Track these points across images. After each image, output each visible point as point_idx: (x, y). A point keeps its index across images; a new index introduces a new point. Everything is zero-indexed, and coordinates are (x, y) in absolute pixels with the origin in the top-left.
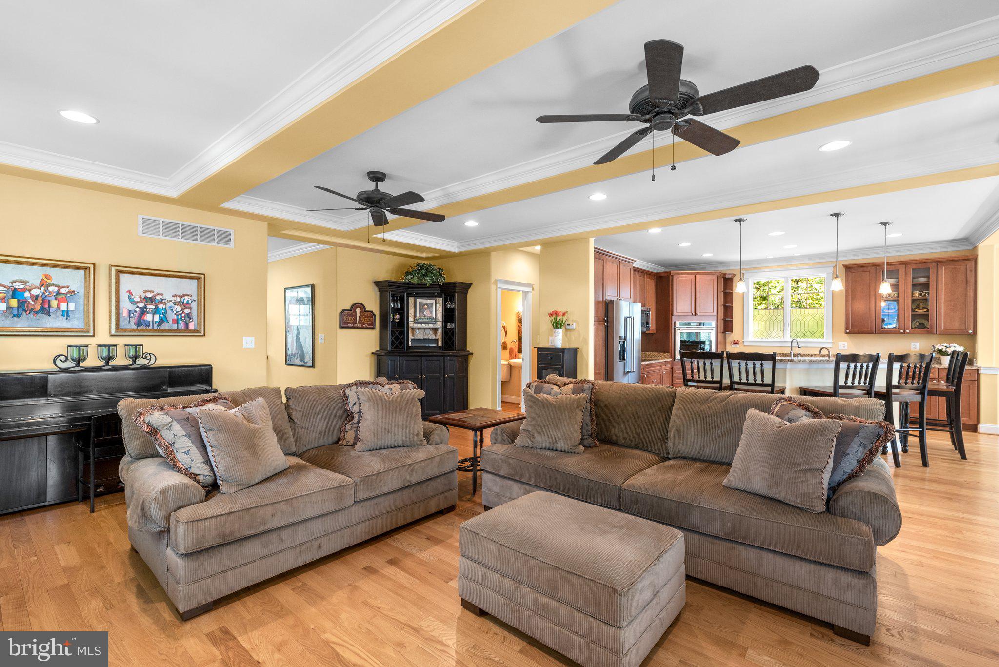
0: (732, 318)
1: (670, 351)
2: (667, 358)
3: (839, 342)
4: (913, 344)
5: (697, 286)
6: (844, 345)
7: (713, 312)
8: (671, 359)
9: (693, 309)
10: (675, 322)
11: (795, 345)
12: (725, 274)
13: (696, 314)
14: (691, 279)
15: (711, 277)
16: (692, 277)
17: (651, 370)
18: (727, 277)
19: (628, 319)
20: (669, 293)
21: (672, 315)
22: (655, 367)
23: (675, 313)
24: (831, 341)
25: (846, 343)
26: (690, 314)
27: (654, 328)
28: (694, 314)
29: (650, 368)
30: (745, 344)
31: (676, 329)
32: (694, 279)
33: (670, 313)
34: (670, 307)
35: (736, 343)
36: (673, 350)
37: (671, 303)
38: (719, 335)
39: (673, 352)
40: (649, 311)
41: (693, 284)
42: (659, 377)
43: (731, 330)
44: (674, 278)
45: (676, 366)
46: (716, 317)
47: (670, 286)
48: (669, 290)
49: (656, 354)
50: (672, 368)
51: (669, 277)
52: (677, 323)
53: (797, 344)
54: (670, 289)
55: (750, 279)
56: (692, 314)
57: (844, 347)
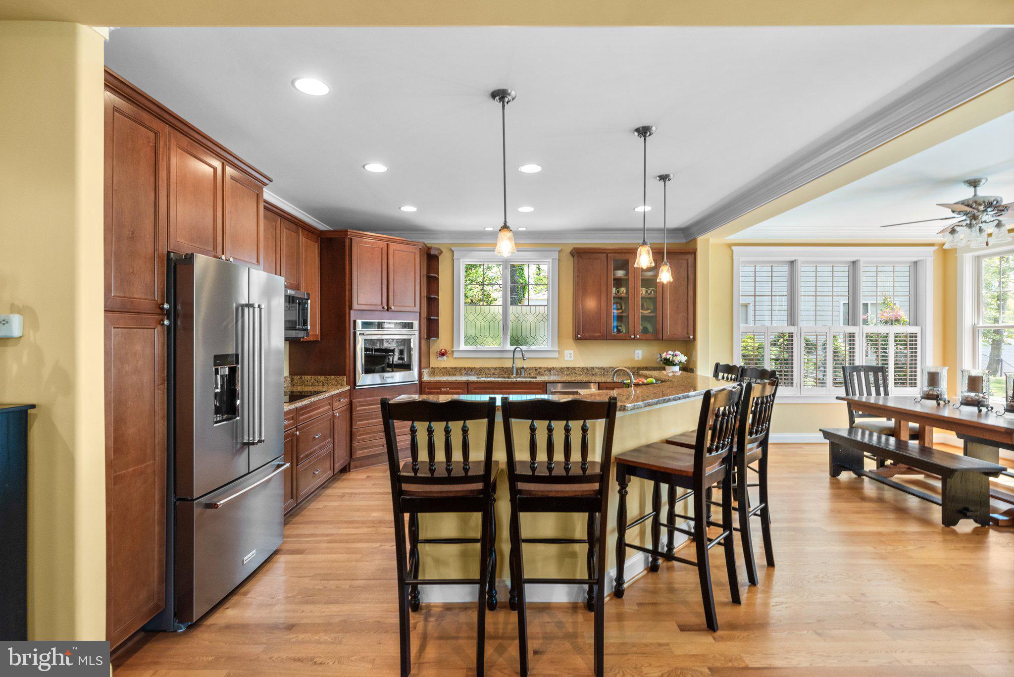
0: (438, 317)
1: (347, 372)
2: (342, 385)
3: (565, 351)
4: (637, 351)
5: (391, 262)
6: (570, 354)
7: (415, 305)
8: (348, 388)
9: (385, 300)
10: (355, 322)
11: (518, 355)
12: (429, 249)
13: (389, 309)
14: (381, 249)
15: (410, 248)
16: (382, 244)
17: (310, 417)
18: (432, 253)
19: (246, 310)
20: (344, 269)
21: (351, 308)
22: (318, 408)
23: (355, 306)
24: (556, 349)
25: (572, 352)
26: (380, 308)
27: (318, 332)
28: (386, 307)
29: (309, 412)
30: (456, 355)
31: (358, 333)
32: (386, 248)
33: (347, 303)
34: (347, 293)
35: (442, 355)
36: (352, 370)
37: (347, 288)
38: (423, 341)
39: (352, 374)
40: (308, 299)
41: (385, 257)
42: (327, 424)
43: (437, 336)
44: (354, 244)
45: (357, 398)
46: (418, 314)
47: (347, 257)
48: (344, 264)
49: (321, 378)
50: (351, 403)
51: (344, 242)
52: (359, 322)
53: (522, 354)
54: (347, 262)
55: (461, 260)
56: (383, 308)
57: (571, 357)
